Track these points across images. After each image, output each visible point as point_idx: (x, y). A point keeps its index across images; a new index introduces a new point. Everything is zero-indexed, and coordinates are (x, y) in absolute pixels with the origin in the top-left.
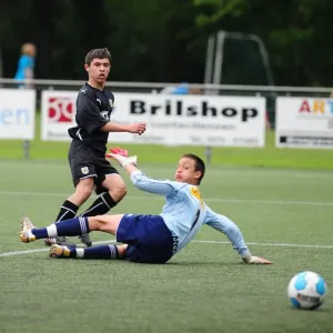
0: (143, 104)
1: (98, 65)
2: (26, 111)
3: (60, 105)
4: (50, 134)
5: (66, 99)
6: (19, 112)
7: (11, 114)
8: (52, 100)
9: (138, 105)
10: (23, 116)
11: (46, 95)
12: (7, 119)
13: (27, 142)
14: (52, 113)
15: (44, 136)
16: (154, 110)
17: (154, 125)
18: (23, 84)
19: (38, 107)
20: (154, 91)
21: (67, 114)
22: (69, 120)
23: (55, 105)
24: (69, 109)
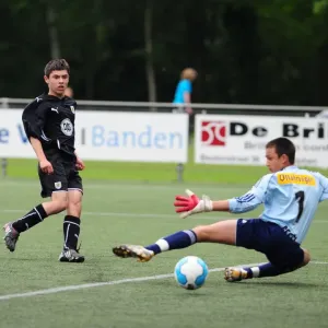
1: (57, 77)
2: (179, 135)
3: (213, 129)
4: (203, 157)
5: (219, 122)
6: (172, 136)
7: (164, 138)
8: (205, 124)
9: (291, 128)
10: (176, 140)
11: (200, 118)
12: (160, 143)
13: (180, 165)
14: (205, 136)
15: (198, 160)
16: (307, 133)
17: (305, 148)
18: (176, 108)
19: (191, 130)
20: (307, 115)
21: (220, 138)
22: (222, 144)
23: (208, 129)
24: (222, 132)
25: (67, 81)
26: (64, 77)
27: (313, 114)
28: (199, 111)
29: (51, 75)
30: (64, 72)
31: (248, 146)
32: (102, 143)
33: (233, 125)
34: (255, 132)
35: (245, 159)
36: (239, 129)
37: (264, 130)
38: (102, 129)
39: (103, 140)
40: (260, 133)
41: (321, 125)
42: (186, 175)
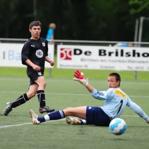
0: (105, 51)
1: (35, 29)
3: (66, 52)
5: (69, 49)
8: (62, 49)
9: (102, 51)
11: (59, 47)
14: (62, 55)
15: (58, 67)
16: (110, 54)
17: (110, 61)
20: (110, 45)
21: (69, 56)
22: (70, 59)
23: (63, 52)
24: (70, 53)
25: (40, 31)
26: (39, 29)
27: (113, 45)
28: (59, 43)
29: (33, 28)
30: (39, 27)
31: (82, 60)
32: (13, 59)
33: (75, 50)
34: (86, 53)
35: (81, 66)
36: (78, 52)
37: (90, 52)
38: (13, 52)
39: (14, 57)
40: (88, 54)
41: (117, 50)
42: (53, 74)
